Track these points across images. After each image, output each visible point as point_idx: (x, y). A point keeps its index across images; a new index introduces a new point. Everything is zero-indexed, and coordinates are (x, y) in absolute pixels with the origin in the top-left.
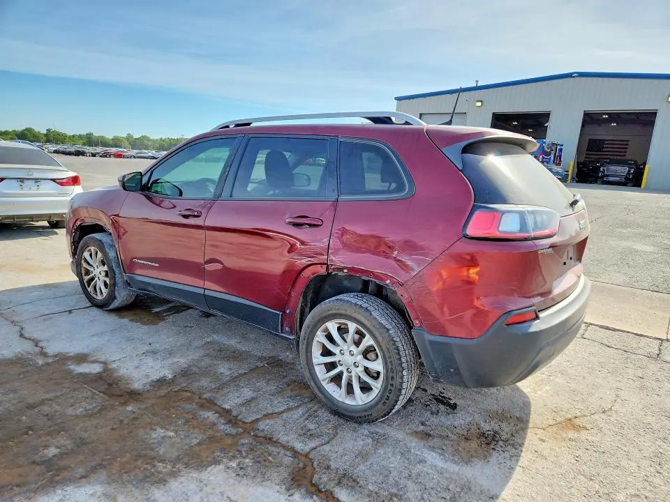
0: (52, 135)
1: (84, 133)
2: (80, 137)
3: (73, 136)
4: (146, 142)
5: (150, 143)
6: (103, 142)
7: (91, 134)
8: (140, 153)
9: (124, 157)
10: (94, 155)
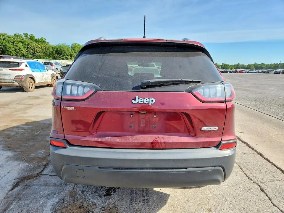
0: (224, 65)
1: (236, 64)
2: (234, 65)
3: (231, 65)
4: (263, 66)
5: (264, 66)
6: (243, 67)
7: (239, 64)
8: (251, 71)
9: (243, 73)
10: (231, 72)
